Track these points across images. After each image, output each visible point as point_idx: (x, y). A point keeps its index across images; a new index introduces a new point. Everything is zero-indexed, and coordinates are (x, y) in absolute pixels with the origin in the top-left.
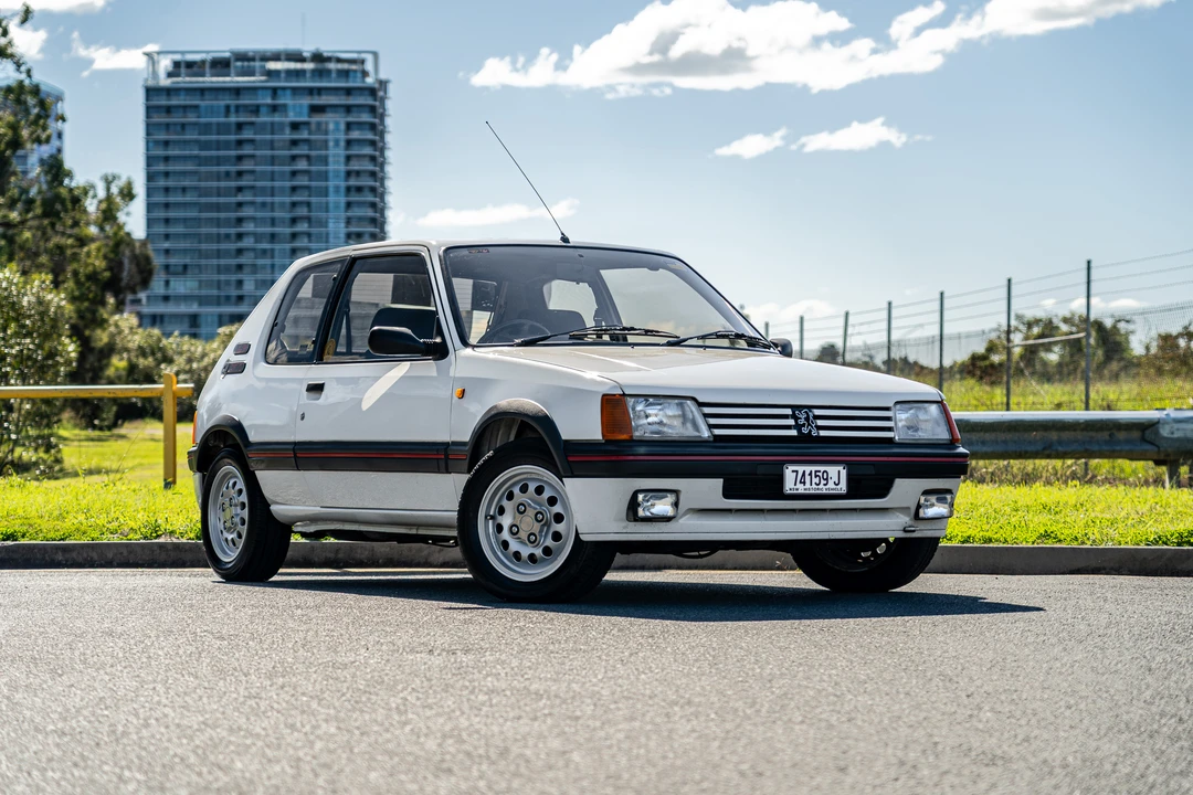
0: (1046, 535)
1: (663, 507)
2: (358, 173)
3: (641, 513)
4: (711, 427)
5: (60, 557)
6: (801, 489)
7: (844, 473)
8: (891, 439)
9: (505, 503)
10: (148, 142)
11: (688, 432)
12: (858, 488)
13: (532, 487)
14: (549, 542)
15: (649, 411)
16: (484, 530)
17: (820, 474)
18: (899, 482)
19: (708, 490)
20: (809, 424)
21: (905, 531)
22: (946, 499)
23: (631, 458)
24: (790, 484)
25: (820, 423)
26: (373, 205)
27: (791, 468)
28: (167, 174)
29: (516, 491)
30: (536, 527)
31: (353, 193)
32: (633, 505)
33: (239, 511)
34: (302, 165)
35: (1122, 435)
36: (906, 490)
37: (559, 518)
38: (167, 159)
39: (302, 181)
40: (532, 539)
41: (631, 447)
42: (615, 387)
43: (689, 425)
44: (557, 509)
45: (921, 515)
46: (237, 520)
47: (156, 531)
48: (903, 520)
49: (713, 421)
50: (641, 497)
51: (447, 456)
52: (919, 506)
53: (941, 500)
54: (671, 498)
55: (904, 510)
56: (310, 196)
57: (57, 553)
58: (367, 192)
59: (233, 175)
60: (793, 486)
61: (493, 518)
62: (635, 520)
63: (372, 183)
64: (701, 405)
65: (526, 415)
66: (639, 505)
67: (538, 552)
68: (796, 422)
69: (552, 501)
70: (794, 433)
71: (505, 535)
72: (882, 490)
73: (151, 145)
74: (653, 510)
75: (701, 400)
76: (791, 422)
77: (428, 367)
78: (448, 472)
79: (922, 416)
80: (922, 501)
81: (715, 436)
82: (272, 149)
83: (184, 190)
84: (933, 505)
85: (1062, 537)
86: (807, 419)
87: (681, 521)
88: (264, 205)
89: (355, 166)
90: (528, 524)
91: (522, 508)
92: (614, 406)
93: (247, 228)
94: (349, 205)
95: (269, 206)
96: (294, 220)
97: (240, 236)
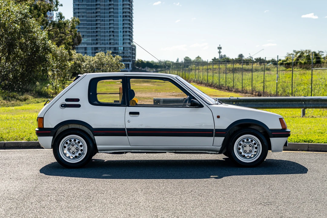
2: (126, 12)
10: (74, 4)
26: (129, 20)
28: (79, 12)
31: (124, 17)
34: (112, 10)
38: (79, 9)
39: (112, 14)
56: (114, 18)
58: (128, 17)
59: (95, 12)
63: (129, 15)
73: (75, 5)
82: (105, 6)
83: (83, 16)
88: (102, 20)
89: (125, 10)
93: (99, 26)
94: (123, 20)
95: (104, 20)
96: (110, 24)
97: (97, 28)
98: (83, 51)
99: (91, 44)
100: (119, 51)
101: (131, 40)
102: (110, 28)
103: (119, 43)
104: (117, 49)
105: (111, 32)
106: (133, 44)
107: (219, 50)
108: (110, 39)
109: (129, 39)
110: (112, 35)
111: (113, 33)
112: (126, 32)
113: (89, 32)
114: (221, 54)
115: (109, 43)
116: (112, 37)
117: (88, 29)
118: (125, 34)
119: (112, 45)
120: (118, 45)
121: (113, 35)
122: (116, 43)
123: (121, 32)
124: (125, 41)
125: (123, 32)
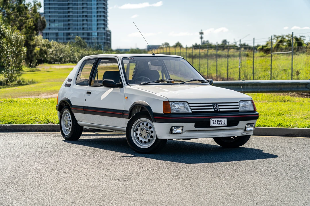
0: (280, 125)
1: (179, 130)
3: (173, 132)
4: (191, 109)
5: (23, 129)
6: (215, 125)
7: (226, 120)
8: (238, 111)
9: (138, 128)
11: (186, 111)
12: (229, 124)
13: (145, 124)
14: (150, 138)
15: (175, 105)
16: (133, 134)
17: (220, 121)
18: (240, 122)
19: (191, 126)
20: (217, 108)
21: (242, 134)
22: (253, 126)
23: (171, 118)
24: (212, 124)
25: (220, 107)
27: (212, 119)
29: (141, 124)
30: (146, 134)
32: (171, 130)
33: (69, 122)
35: (300, 86)
36: (242, 124)
37: (152, 132)
40: (145, 137)
41: (171, 115)
42: (166, 99)
43: (185, 109)
44: (152, 130)
45: (246, 130)
46: (69, 125)
47: (48, 122)
48: (242, 131)
49: (192, 108)
50: (173, 128)
51: (123, 114)
52: (246, 128)
53: (252, 126)
54: (181, 128)
55: (242, 129)
57: (22, 127)
60: (213, 124)
61: (135, 131)
62: (172, 134)
64: (189, 103)
65: (144, 105)
66: (173, 130)
67: (147, 140)
68: (214, 107)
69: (150, 128)
70: (213, 110)
71: (138, 136)
72: (236, 124)
74: (176, 131)
75: (189, 102)
76: (212, 107)
77: (118, 90)
78: (123, 118)
79: (247, 104)
80: (247, 126)
81: (192, 112)
84: (249, 127)
85: (284, 125)
86: (217, 106)
87: (184, 134)
90: (144, 133)
91: (143, 129)
92: (166, 104)
93: (71, 10)
94: (97, 4)
95: (76, 4)
96: (83, 8)
97: (69, 12)
98: (54, 36)
99: (63, 29)
100: (93, 37)
101: (105, 25)
102: (83, 12)
103: (93, 29)
104: (91, 34)
105: (84, 16)
106: (108, 29)
107: (200, 36)
108: (83, 24)
109: (104, 24)
110: (85, 20)
111: (86, 17)
112: (100, 16)
113: (60, 17)
114: (203, 40)
115: (82, 29)
116: (85, 22)
117: (60, 13)
118: (99, 18)
119: (86, 30)
120: (92, 30)
121: (87, 20)
122: (90, 28)
123: (94, 16)
124: (99, 26)
125: (97, 16)
